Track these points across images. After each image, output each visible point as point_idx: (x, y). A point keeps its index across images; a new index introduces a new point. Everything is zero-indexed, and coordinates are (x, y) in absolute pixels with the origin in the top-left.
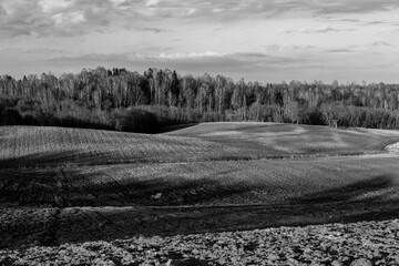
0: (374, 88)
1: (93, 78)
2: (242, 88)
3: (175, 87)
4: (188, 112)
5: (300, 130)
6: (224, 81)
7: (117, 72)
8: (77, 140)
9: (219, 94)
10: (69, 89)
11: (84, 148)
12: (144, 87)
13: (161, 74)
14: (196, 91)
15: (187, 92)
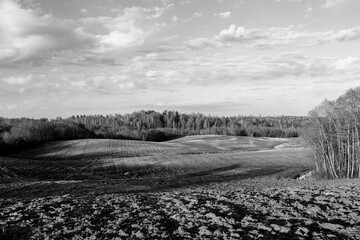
0: (278, 118)
1: (138, 116)
2: (209, 119)
3: (177, 118)
4: (181, 131)
5: (234, 138)
6: (201, 116)
7: (150, 112)
8: (117, 145)
9: (198, 122)
10: (126, 121)
11: (119, 149)
12: (161, 119)
13: (170, 113)
14: (186, 121)
15: (182, 121)
